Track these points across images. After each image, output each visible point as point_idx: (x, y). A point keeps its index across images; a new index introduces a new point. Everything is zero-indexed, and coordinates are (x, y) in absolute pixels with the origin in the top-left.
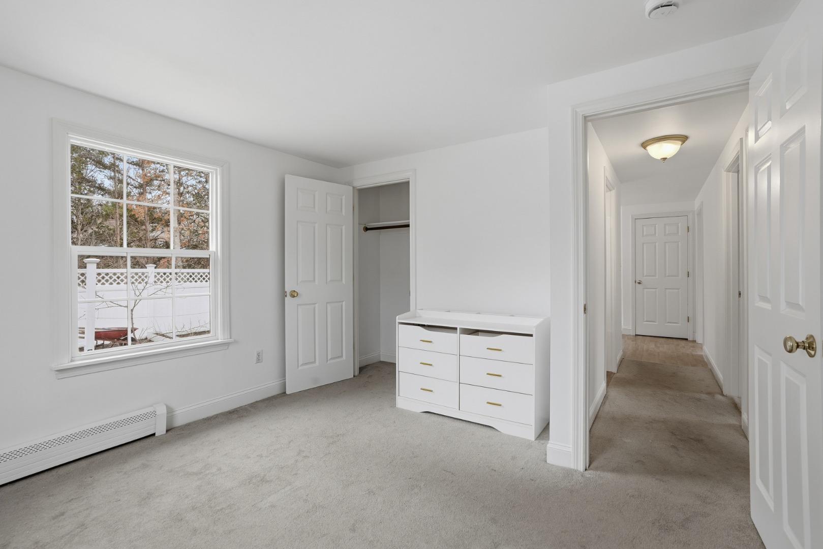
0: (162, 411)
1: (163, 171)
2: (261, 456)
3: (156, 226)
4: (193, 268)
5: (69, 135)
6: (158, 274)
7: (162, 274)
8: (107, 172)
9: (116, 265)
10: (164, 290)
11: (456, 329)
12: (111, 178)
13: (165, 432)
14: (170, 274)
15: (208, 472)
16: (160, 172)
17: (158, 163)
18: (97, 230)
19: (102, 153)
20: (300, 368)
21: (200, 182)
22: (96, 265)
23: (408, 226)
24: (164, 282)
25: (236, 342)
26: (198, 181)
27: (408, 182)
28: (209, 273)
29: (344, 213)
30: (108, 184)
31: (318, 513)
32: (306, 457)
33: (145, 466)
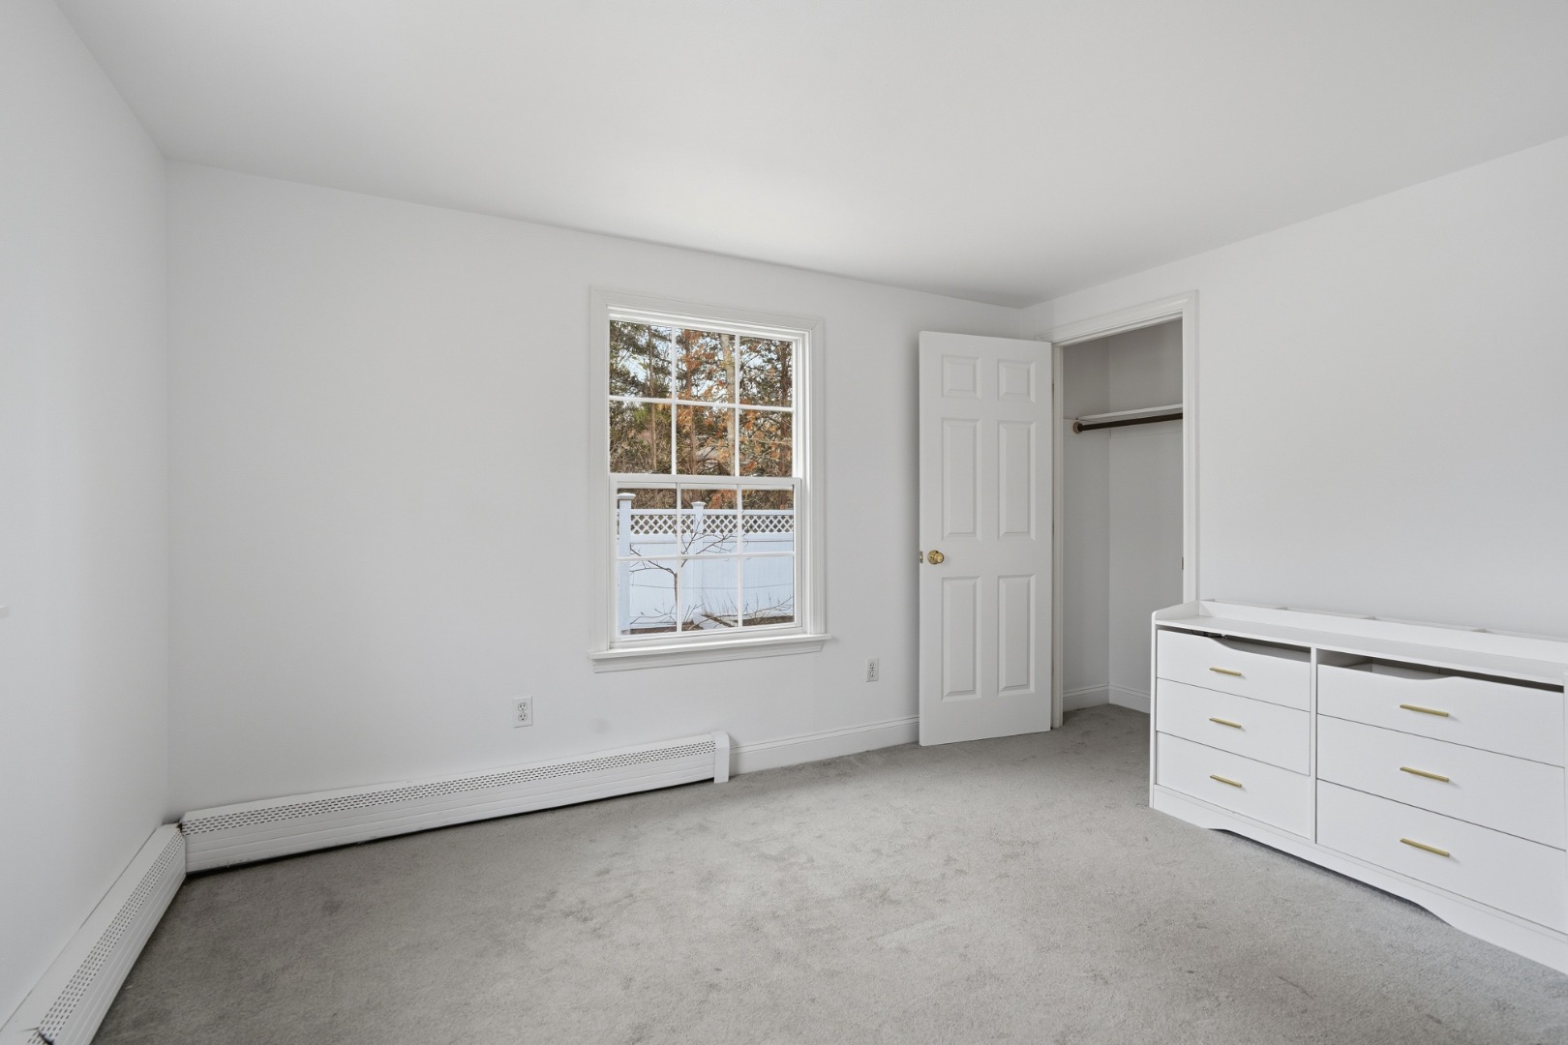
0: (723, 743)
1: (715, 348)
2: (878, 852)
3: (704, 439)
4: (760, 508)
5: (609, 308)
6: (709, 517)
7: (714, 518)
8: (644, 359)
9: (652, 503)
10: (719, 544)
11: (1307, 651)
12: (646, 367)
13: (727, 780)
14: (735, 517)
15: (793, 860)
16: (711, 349)
17: (709, 334)
18: (628, 448)
19: (637, 328)
20: (946, 699)
21: (770, 361)
22: (630, 502)
23: (1179, 416)
24: (718, 532)
25: (834, 640)
26: (765, 359)
27: (1179, 322)
28: (791, 517)
29: (1033, 398)
30: (642, 375)
31: (988, 988)
32: (961, 872)
33: (703, 828)
